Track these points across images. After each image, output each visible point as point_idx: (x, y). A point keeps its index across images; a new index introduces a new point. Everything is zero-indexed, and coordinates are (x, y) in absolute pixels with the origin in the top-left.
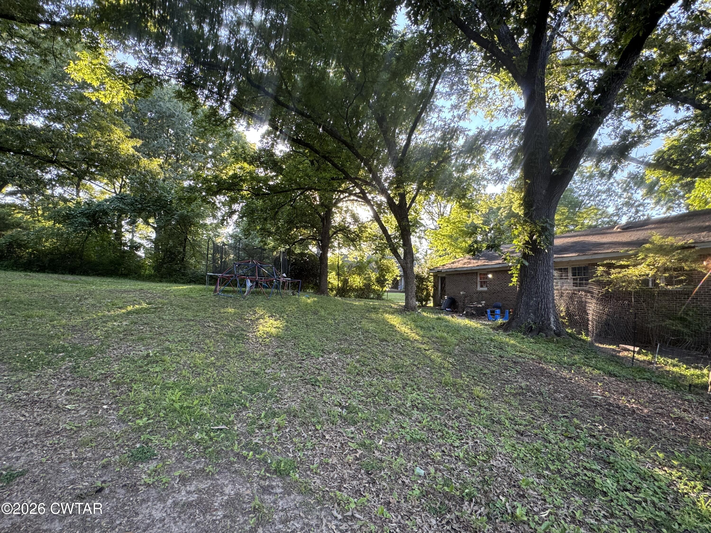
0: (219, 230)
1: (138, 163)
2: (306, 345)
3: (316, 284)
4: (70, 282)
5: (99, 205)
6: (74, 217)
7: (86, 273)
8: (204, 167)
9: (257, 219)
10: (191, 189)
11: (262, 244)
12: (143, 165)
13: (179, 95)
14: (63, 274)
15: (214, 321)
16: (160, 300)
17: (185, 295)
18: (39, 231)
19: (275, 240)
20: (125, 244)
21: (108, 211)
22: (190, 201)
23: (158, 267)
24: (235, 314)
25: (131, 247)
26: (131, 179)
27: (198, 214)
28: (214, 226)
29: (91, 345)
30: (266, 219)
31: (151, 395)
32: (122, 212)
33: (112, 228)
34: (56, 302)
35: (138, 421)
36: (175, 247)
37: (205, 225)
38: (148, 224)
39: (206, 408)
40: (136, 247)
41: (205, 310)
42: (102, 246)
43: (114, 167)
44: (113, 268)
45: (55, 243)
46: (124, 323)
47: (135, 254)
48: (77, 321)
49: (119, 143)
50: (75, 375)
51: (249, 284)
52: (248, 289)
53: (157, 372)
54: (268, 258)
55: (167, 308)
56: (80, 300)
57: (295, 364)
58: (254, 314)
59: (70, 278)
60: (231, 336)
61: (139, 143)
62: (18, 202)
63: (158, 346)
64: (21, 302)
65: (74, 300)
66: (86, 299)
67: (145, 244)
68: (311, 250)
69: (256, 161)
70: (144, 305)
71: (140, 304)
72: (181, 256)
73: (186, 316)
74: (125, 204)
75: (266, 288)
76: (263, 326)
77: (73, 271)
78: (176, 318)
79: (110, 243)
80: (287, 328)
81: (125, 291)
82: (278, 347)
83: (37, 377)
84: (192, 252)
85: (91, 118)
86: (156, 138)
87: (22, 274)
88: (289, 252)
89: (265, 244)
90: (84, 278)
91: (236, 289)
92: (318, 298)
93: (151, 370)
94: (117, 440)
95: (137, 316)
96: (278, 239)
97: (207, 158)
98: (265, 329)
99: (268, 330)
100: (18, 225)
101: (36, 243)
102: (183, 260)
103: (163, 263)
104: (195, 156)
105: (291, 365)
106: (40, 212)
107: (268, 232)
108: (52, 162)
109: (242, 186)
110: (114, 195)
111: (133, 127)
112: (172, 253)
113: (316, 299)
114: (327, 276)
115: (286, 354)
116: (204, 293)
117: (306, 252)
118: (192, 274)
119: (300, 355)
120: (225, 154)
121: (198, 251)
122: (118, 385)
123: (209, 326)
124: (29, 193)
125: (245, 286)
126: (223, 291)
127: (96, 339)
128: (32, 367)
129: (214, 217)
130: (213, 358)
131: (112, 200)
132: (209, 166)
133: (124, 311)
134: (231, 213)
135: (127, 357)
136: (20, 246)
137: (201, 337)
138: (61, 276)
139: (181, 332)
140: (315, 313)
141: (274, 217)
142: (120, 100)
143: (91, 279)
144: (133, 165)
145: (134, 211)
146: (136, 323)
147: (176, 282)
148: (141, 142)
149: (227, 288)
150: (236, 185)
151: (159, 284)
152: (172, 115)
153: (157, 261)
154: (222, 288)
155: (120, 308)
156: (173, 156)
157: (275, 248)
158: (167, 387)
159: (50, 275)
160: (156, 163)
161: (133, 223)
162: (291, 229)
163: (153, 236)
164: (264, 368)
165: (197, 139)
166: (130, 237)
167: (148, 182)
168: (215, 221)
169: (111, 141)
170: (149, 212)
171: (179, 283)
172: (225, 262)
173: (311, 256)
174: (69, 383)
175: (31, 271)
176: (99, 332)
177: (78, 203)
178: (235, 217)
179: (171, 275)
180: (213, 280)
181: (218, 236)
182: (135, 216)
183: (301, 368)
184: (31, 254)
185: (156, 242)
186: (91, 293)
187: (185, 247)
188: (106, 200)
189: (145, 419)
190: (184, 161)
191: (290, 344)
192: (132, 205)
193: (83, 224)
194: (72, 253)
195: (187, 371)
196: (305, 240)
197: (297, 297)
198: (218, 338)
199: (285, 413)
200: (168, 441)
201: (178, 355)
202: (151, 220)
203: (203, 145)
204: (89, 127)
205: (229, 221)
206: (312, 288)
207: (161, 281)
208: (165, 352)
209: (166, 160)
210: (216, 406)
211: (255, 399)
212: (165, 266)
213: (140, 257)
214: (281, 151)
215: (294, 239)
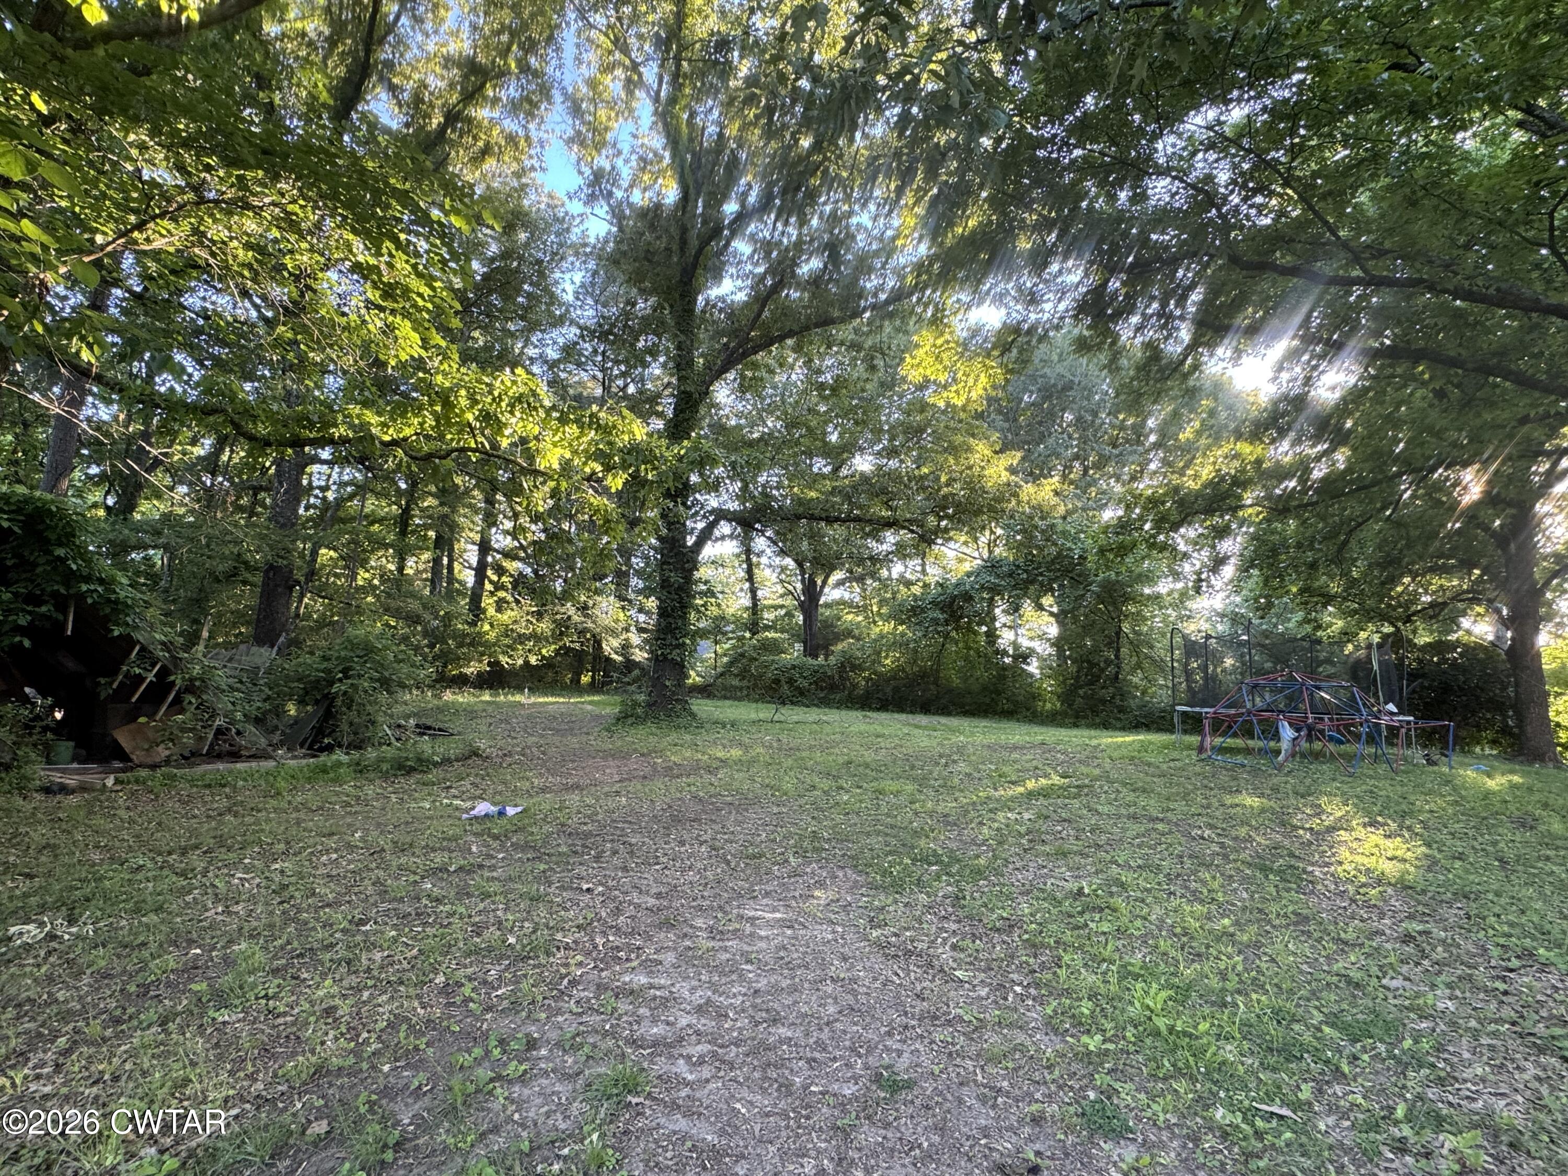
0: (1189, 604)
1: (1016, 495)
2: (1511, 925)
3: (1505, 731)
4: (925, 728)
5: (957, 585)
6: (923, 610)
7: (945, 711)
8: (1142, 472)
9: (1286, 568)
10: (1123, 526)
11: (1308, 628)
12: (1025, 499)
13: (1082, 346)
14: (912, 712)
15: (1211, 827)
16: (1084, 769)
17: (1132, 759)
18: (875, 641)
19: (1346, 614)
20: (1005, 653)
21: (973, 593)
22: (1123, 550)
23: (1067, 696)
24: (1263, 811)
25: (1015, 657)
26: (1006, 527)
27: (1140, 575)
28: (1176, 595)
29: (978, 856)
30: (1313, 566)
31: (1099, 983)
32: (995, 590)
33: (980, 624)
34: (913, 767)
35: (1085, 1039)
36: (1096, 650)
37: (1157, 597)
38: (1040, 607)
39: (1229, 1047)
40: (1023, 657)
41: (1185, 796)
42: (966, 659)
43: (979, 512)
44: (988, 700)
45: (898, 659)
46: (1026, 816)
47: (1024, 670)
48: (948, 806)
49: (983, 468)
50: (961, 913)
51: (1287, 732)
52: (1285, 745)
53: (1104, 933)
54: (1328, 661)
55: (1101, 787)
56: (946, 765)
57: (1481, 974)
58: (1318, 815)
59: (923, 720)
60: (1265, 870)
61: (1015, 457)
62: (847, 596)
63: (1097, 873)
64: (867, 766)
65: (938, 764)
66: (954, 762)
67: (1039, 650)
68: (1468, 632)
69: (1266, 429)
70: (1056, 780)
71: (1046, 776)
72: (1111, 670)
73: (1144, 808)
74: (998, 576)
75: (1341, 743)
76: (1352, 851)
77: (926, 707)
78: (1123, 811)
79: (978, 652)
80: (1432, 865)
81: (1015, 748)
82: (1411, 917)
83: (906, 905)
84: (1135, 659)
85: (937, 437)
86: (1042, 438)
87: (859, 714)
88: (1396, 642)
89: (1319, 627)
90: (944, 720)
91: (1251, 743)
92: (1524, 774)
93: (1092, 925)
94: (1050, 1068)
95: (1046, 803)
96: (1356, 612)
97: (1148, 451)
98: (1359, 859)
99: (1370, 862)
100: (849, 633)
101: (874, 662)
102: (1117, 678)
103: (1076, 687)
104: (1121, 454)
105: (1470, 978)
106: (875, 609)
107: (1322, 595)
108: (890, 524)
109: (1240, 498)
110: (979, 562)
111: (1002, 430)
112: (1092, 665)
113: (1516, 779)
114: (1546, 706)
115: (1444, 941)
116: (1175, 754)
117: (1453, 637)
118: (1140, 708)
119: (1495, 952)
120: (1186, 434)
121: (1147, 657)
122: (1034, 947)
123: (1203, 838)
124: (861, 580)
125: (1277, 737)
126: (1222, 750)
127: (983, 844)
128: (897, 887)
129: (1177, 576)
130: (1226, 921)
131: (977, 573)
132: (1153, 466)
133: (1021, 789)
134: (1218, 562)
135: (1043, 891)
136: (854, 668)
137: (1188, 863)
138: (910, 718)
139: (1139, 846)
140: (1525, 823)
141: (1339, 558)
142: (981, 392)
143: (954, 722)
144: (1009, 501)
145: (1015, 587)
146: (1047, 817)
147: (1106, 726)
148: (1019, 455)
149: (1230, 742)
150: (1224, 499)
151: (1075, 732)
152: (1068, 387)
153: (1064, 682)
154: (1218, 740)
155: (1013, 783)
156: (1077, 464)
157: (1347, 635)
158: (1130, 973)
159: (896, 716)
160: (1048, 488)
161: (1015, 609)
162: (1393, 580)
163: (1053, 631)
164: (1375, 970)
165: (1121, 417)
166: (1012, 638)
167: (1036, 527)
168: (1180, 585)
169: (970, 468)
170: (1042, 585)
171: (1115, 729)
172: (1214, 677)
173: (1473, 651)
174: (954, 926)
175: (871, 709)
176: (985, 830)
177: (926, 586)
178: (1228, 571)
179: (1095, 713)
180: (1193, 724)
181: (1189, 617)
182: (1019, 597)
183: (1506, 993)
184: (868, 679)
185: (1058, 643)
186: (961, 750)
187: (1118, 650)
188: (969, 575)
189: (1098, 1037)
190: (1099, 468)
191: (1452, 914)
192: (1010, 575)
193: (935, 622)
194: (923, 674)
195: (1169, 942)
196: (1445, 604)
197: (1445, 769)
198: (1229, 868)
199: (1475, 1126)
200: (1155, 1107)
201: (1143, 901)
202: (1047, 601)
203: (1134, 426)
204: (937, 452)
205: (1213, 582)
206: (1494, 743)
207: (1076, 726)
208: (1114, 889)
209: (1064, 477)
210: (1256, 1049)
211: (1366, 1057)
212: (1081, 692)
213: (1031, 675)
214: (1333, 388)
215: (1407, 605)
